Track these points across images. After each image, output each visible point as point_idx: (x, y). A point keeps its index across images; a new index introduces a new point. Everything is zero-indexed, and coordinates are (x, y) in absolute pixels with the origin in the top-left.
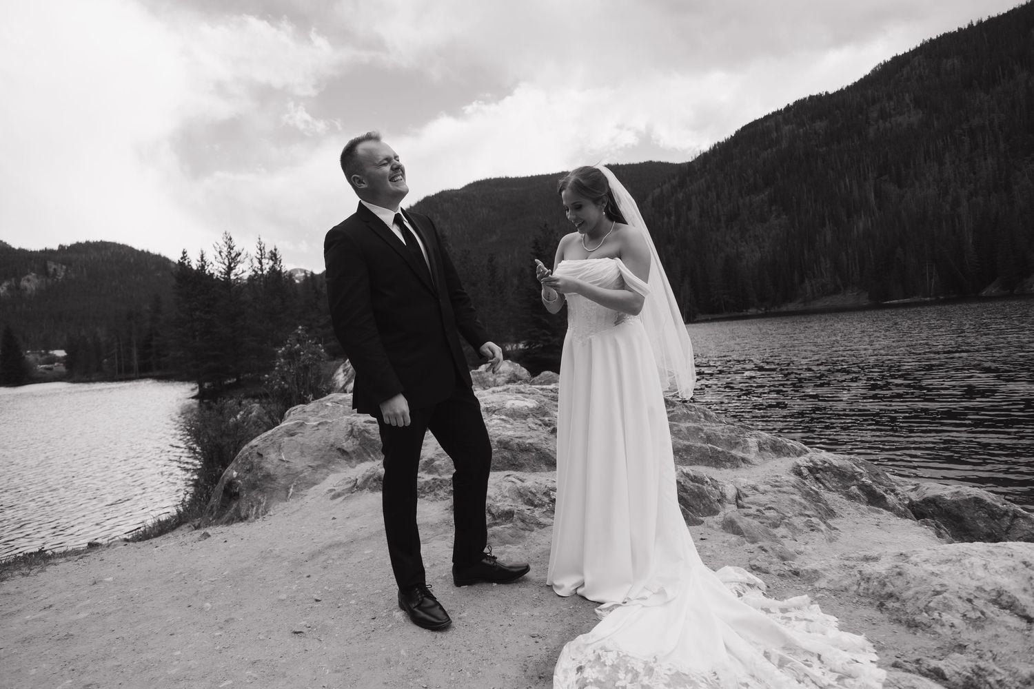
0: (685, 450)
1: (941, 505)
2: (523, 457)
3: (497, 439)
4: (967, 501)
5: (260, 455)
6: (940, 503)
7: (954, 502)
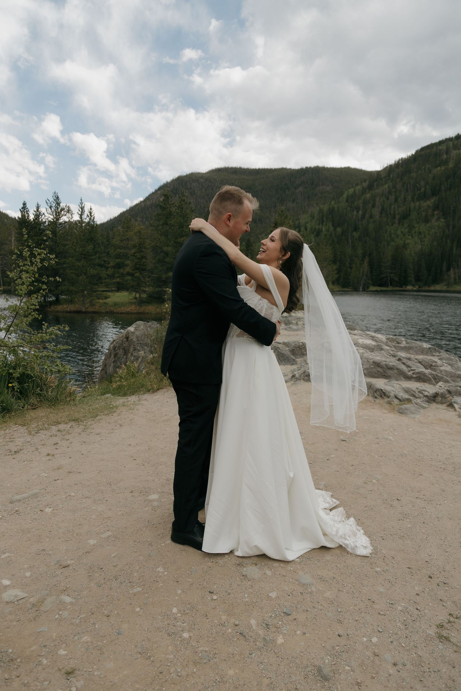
2: (390, 372)
3: (372, 361)
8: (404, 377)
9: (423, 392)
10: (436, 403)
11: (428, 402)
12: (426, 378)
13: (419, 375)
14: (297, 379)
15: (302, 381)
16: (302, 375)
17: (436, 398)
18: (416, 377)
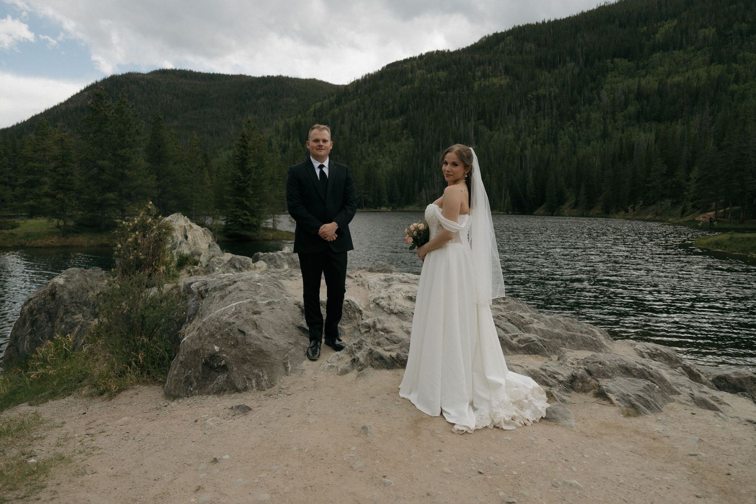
0: (571, 338)
1: (730, 381)
4: (746, 379)
5: (243, 332)
6: (729, 380)
7: (738, 379)
8: (509, 349)
9: (556, 376)
10: (575, 390)
11: (568, 392)
12: (537, 348)
13: (527, 344)
14: (362, 367)
15: (370, 369)
16: (368, 358)
17: (574, 384)
18: (524, 347)
